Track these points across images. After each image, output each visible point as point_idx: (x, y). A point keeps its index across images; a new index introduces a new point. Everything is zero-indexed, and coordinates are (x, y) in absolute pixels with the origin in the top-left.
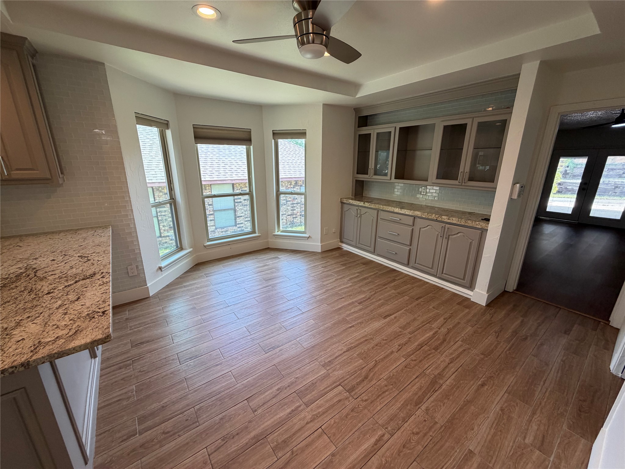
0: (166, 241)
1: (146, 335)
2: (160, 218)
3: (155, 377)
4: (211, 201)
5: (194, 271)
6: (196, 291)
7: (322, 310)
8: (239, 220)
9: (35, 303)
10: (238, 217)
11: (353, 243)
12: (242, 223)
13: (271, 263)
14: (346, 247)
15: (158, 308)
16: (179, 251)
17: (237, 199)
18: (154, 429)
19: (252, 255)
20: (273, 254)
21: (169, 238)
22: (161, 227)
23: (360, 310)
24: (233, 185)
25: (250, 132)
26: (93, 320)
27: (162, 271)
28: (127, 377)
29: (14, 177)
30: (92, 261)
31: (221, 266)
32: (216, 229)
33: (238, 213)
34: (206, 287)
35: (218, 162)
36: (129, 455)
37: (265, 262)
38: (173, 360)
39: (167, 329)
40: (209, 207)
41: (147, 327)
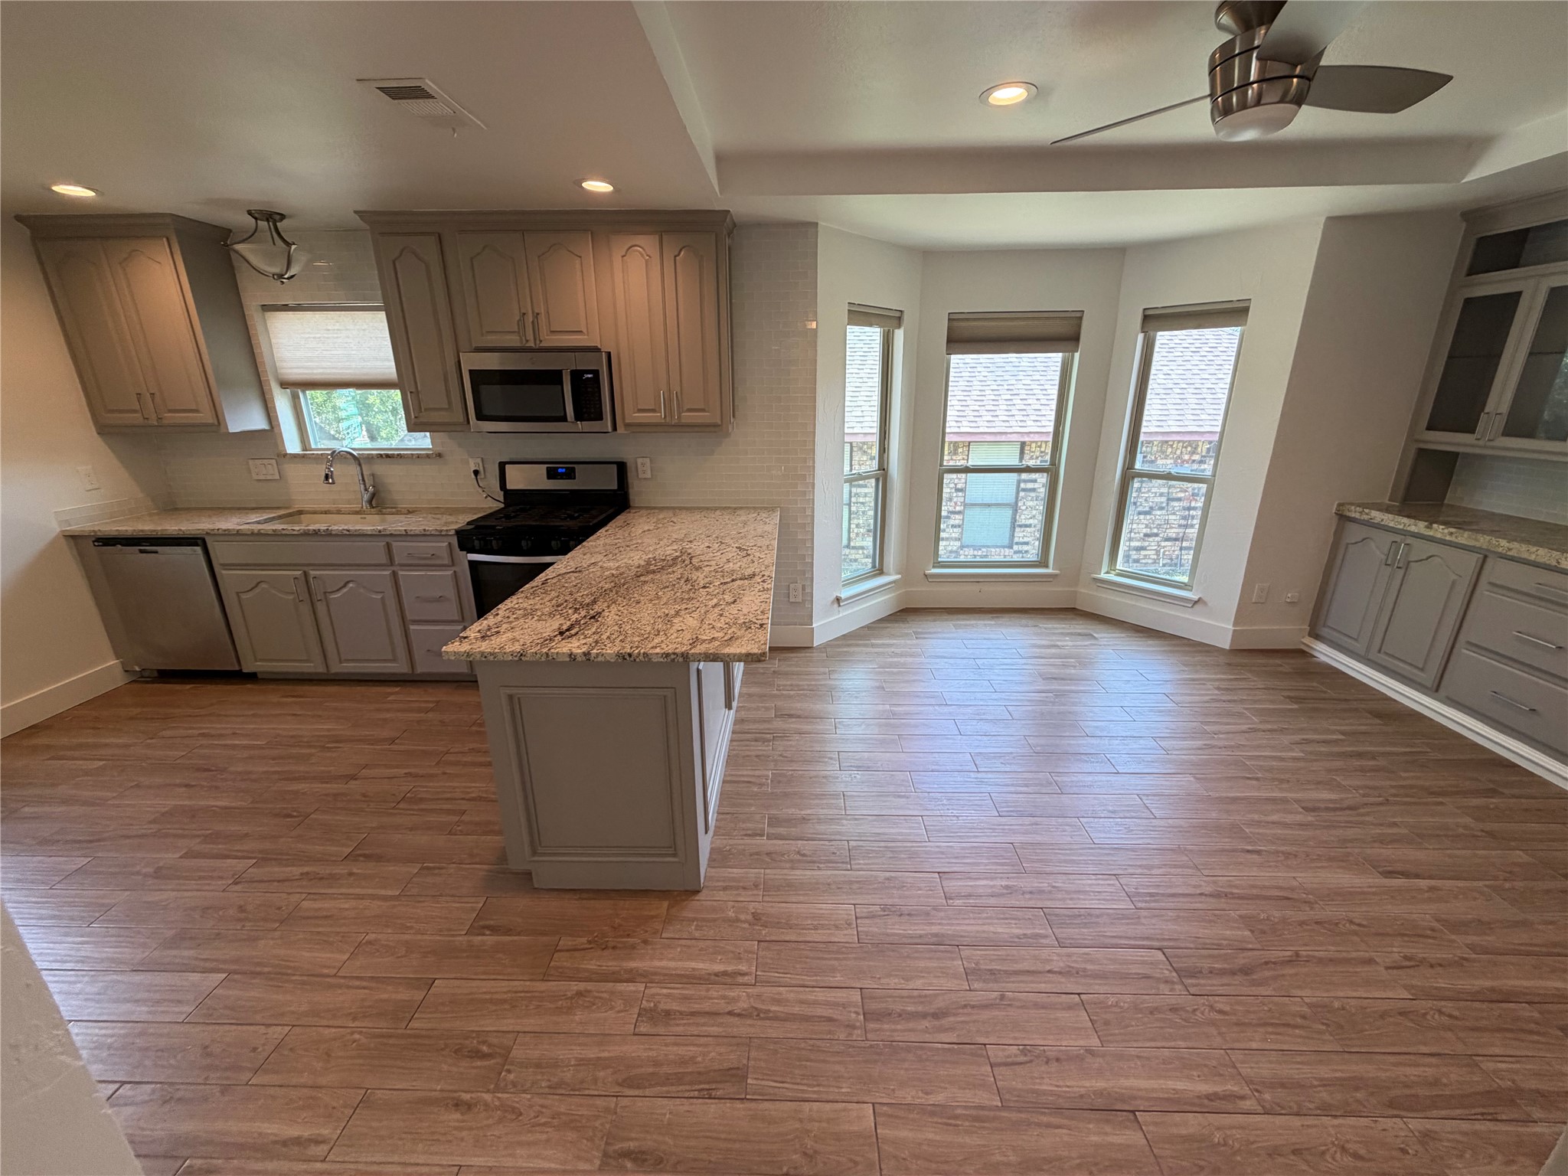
0: (857, 556)
1: (798, 706)
2: (853, 509)
3: (800, 772)
4: (963, 481)
5: (896, 621)
6: (891, 660)
7: (1174, 783)
8: (1021, 535)
9: (692, 595)
10: (1020, 526)
11: (1360, 647)
12: (1027, 543)
13: (1070, 643)
14: (1325, 653)
15: (822, 670)
16: (875, 576)
17: (1025, 481)
18: (787, 842)
19: (1026, 616)
20: (1082, 626)
21: (863, 553)
22: (853, 526)
23: (1302, 826)
24: (1023, 444)
25: (1081, 318)
26: (749, 630)
27: (839, 606)
28: (763, 755)
29: (683, 421)
30: (752, 556)
31: (951, 624)
32: (962, 547)
33: (1023, 517)
34: (911, 656)
35: (996, 388)
36: (751, 855)
37: (1054, 638)
38: (831, 758)
39: (830, 708)
40: (955, 495)
41: (802, 695)
